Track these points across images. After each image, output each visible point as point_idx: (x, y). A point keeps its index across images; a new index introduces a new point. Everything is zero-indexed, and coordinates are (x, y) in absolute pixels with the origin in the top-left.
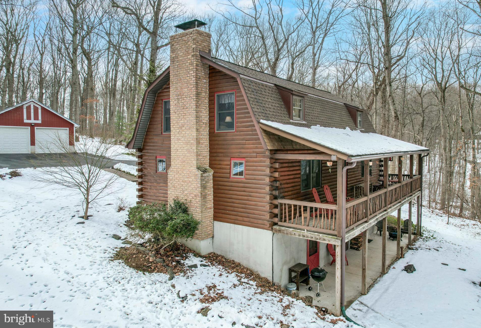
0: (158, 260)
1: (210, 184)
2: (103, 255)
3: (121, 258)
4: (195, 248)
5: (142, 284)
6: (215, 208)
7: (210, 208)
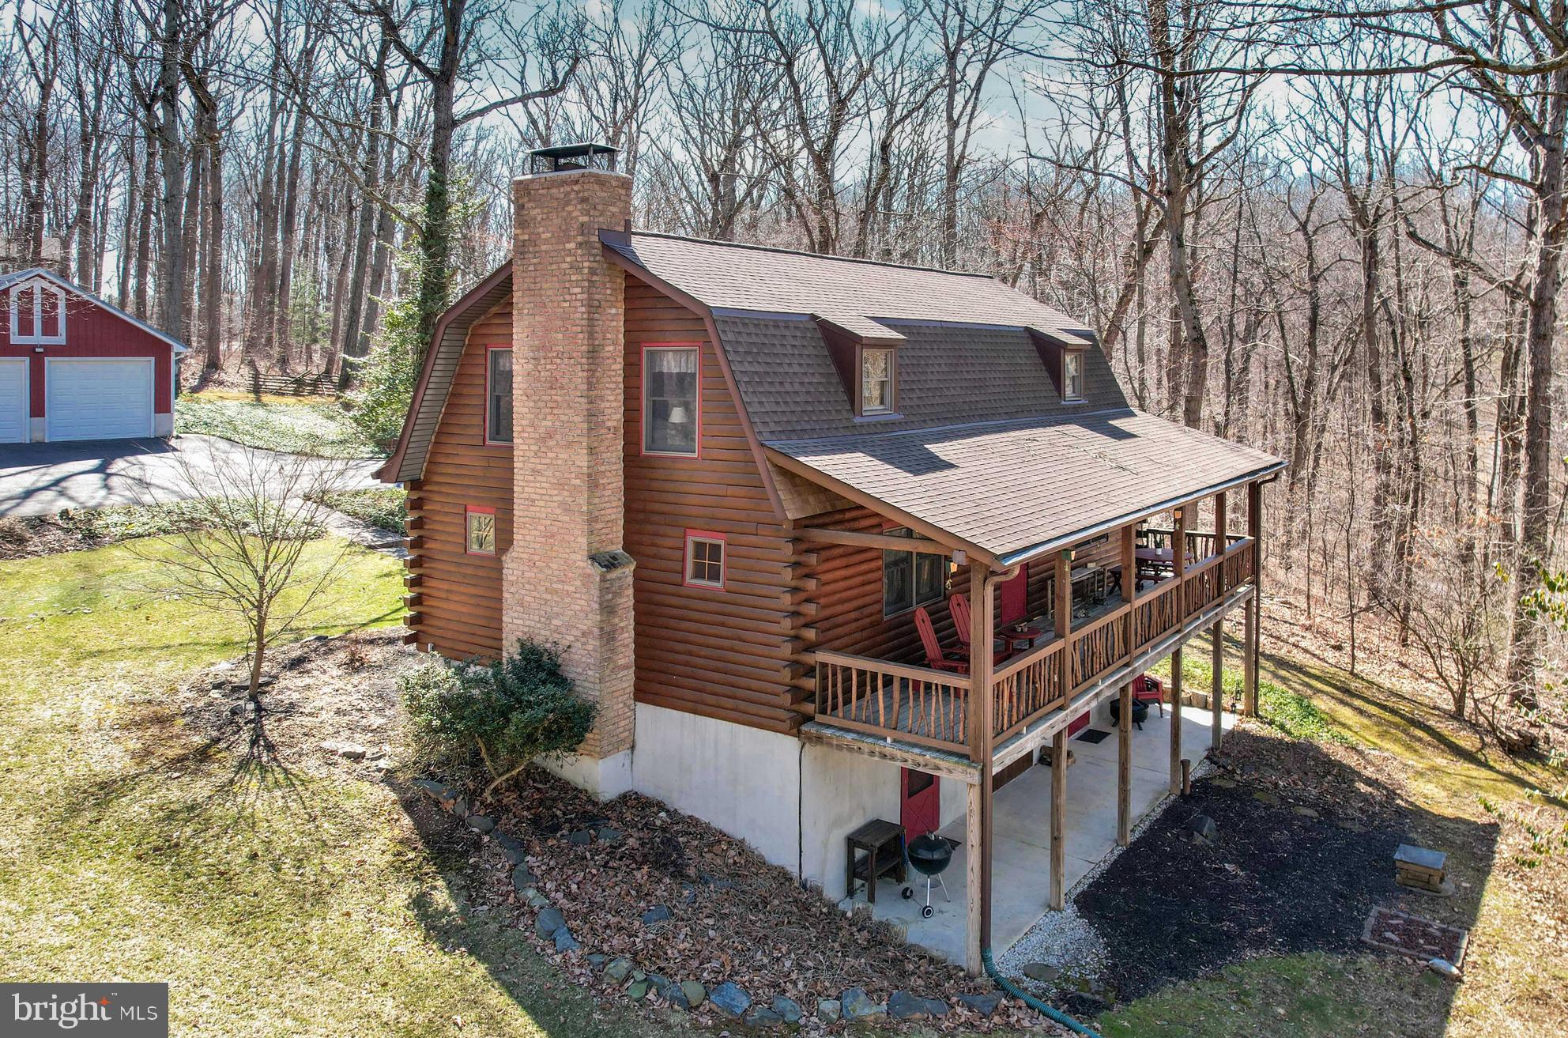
1: (627, 600)
6: (639, 668)
7: (626, 667)
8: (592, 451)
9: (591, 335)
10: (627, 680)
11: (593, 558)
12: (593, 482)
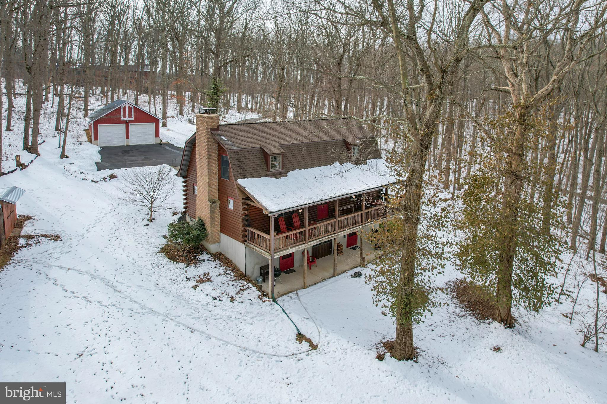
0: (184, 255)
1: (218, 210)
2: (154, 249)
3: (164, 252)
4: (208, 248)
5: (170, 269)
6: (221, 225)
7: (218, 225)
8: (209, 178)
9: (208, 152)
10: (218, 228)
11: (209, 201)
12: (210, 184)
